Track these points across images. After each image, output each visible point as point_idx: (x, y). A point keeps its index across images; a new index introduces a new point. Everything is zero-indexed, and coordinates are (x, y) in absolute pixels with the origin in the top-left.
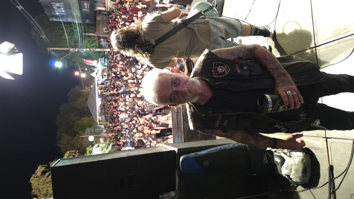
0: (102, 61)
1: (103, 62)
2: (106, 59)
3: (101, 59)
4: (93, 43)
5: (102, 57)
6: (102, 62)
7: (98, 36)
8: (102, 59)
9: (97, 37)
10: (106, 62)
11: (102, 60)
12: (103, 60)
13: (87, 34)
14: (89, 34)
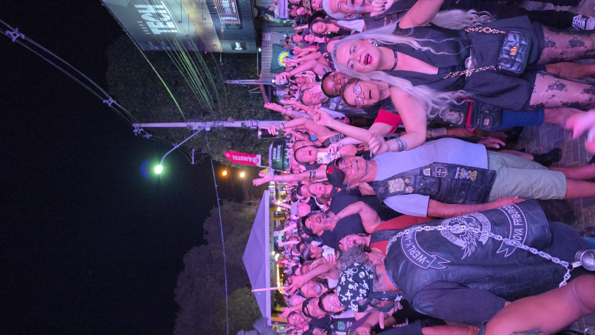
1: (279, 157)
5: (275, 146)
6: (274, 158)
8: (275, 149)
11: (274, 152)
12: (279, 154)
13: (236, 82)
14: (241, 82)
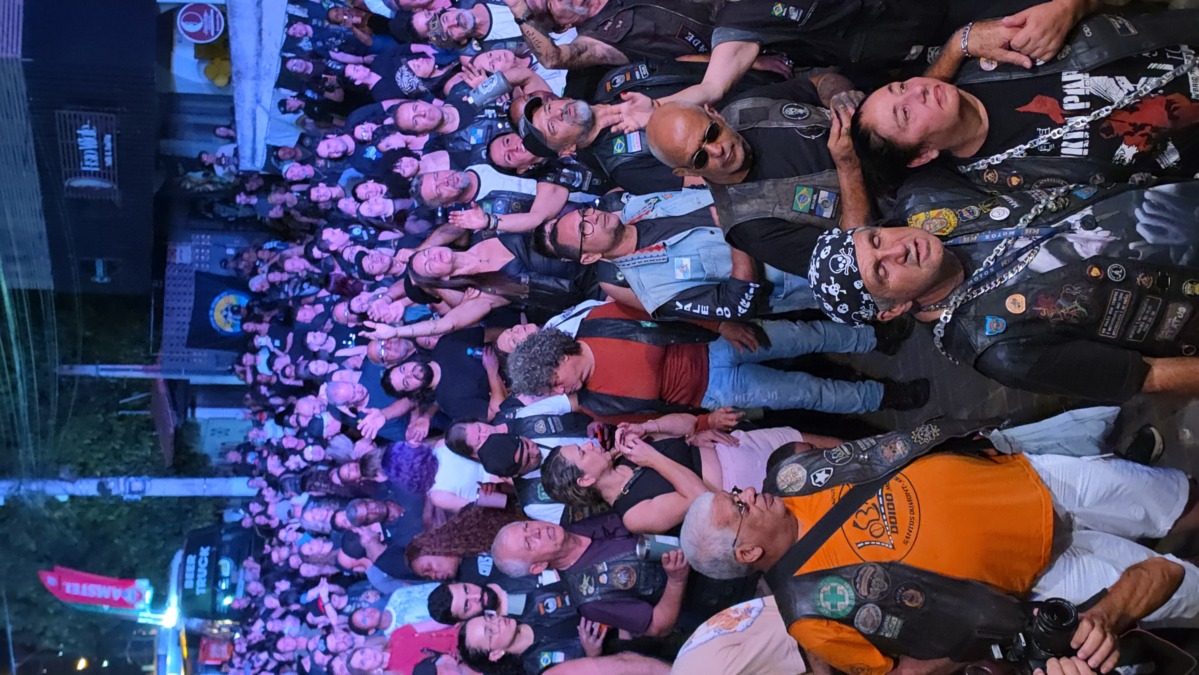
0: (189, 576)
1: (202, 583)
2: (226, 566)
3: (184, 564)
4: (135, 441)
5: (192, 549)
6: (189, 585)
7: (170, 383)
8: (191, 559)
9: (163, 389)
10: (224, 586)
11: (190, 569)
12: (203, 572)
13: (90, 370)
14: (103, 370)
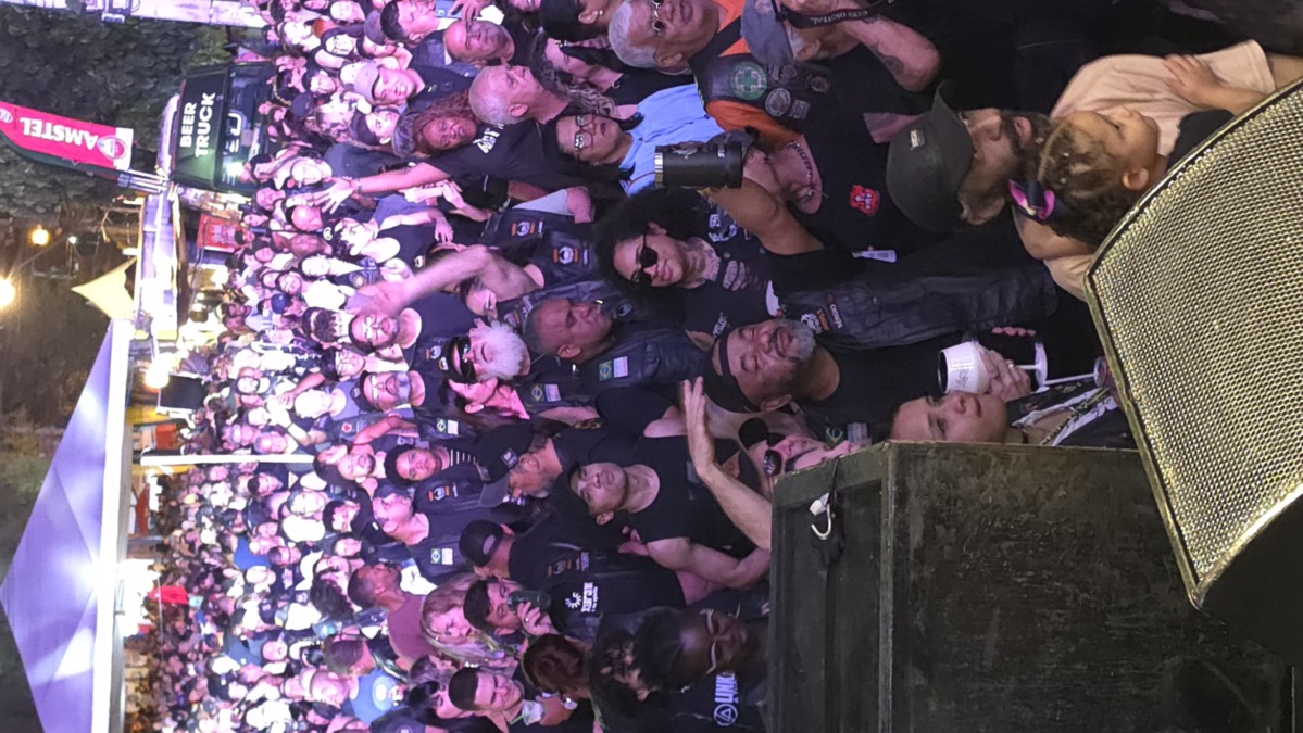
0: (187, 131)
1: (203, 141)
8: (190, 108)
11: (189, 121)
